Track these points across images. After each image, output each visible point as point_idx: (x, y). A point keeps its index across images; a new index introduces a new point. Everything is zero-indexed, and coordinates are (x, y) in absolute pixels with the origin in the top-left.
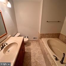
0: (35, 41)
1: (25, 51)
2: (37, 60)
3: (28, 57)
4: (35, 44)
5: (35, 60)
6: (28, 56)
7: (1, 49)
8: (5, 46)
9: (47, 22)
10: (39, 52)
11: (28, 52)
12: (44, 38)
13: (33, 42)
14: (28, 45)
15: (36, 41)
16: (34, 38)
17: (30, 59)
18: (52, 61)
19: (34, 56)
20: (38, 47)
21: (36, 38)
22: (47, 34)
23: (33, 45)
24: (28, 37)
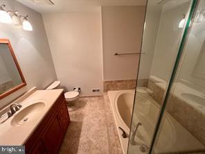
0: (97, 98)
1: (71, 119)
2: (92, 140)
3: (75, 132)
4: (96, 103)
5: (87, 138)
6: (75, 129)
7: (9, 117)
8: (18, 110)
9: (116, 54)
10: (100, 120)
11: (76, 123)
12: (114, 90)
13: (93, 99)
14: (80, 107)
15: (99, 96)
16: (94, 91)
17: (78, 137)
18: (116, 139)
19: (89, 129)
20: (100, 110)
21: (98, 91)
22: (119, 81)
23: (91, 106)
24: (79, 89)
